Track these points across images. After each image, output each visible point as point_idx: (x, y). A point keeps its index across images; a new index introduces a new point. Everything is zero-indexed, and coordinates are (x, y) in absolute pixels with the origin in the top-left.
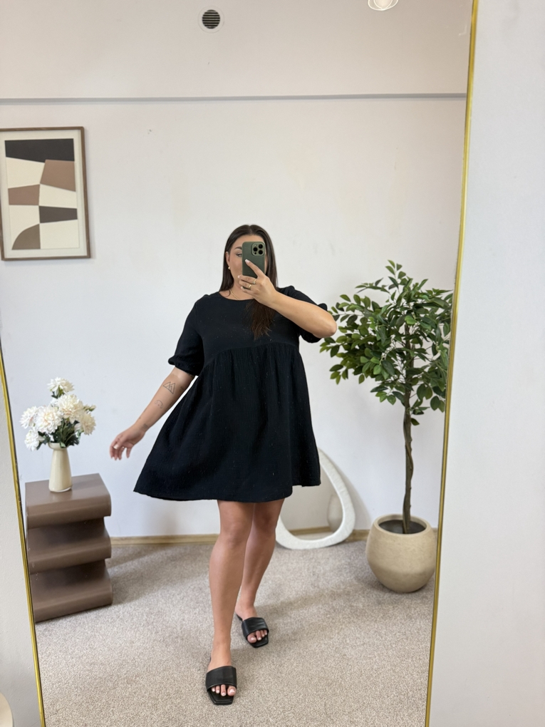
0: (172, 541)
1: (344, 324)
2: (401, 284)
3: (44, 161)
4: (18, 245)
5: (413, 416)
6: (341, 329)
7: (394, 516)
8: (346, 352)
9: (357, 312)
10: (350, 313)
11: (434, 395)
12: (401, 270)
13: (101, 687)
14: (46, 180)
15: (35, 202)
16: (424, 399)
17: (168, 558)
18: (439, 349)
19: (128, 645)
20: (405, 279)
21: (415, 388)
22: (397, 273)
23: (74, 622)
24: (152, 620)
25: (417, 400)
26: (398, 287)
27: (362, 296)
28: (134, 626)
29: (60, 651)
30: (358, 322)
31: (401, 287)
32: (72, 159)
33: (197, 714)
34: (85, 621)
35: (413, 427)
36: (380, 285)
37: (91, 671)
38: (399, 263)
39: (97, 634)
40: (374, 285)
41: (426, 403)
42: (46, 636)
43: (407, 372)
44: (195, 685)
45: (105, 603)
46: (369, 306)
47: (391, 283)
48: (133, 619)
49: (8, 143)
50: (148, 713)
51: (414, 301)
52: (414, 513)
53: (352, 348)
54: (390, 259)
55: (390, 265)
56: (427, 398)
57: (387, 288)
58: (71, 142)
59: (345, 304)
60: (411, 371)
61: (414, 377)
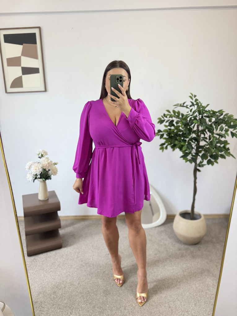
0: (87, 218)
1: (167, 124)
2: (196, 105)
3: (22, 45)
4: (13, 86)
5: (198, 168)
6: (166, 126)
7: (187, 211)
8: (167, 137)
9: (174, 119)
10: (171, 119)
11: (209, 158)
12: (196, 98)
13: (59, 287)
14: (24, 54)
15: (19, 64)
16: (204, 160)
17: (86, 226)
18: (212, 137)
19: (70, 267)
20: (198, 102)
21: (201, 154)
22: (194, 99)
23: (46, 255)
24: (79, 256)
25: (201, 161)
26: (194, 106)
27: (176, 110)
28: (72, 258)
29: (41, 269)
30: (174, 123)
31: (196, 106)
32: (35, 43)
33: (101, 301)
34: (51, 255)
35: (198, 173)
36: (185, 105)
37: (54, 279)
38: (195, 94)
39: (56, 261)
40: (182, 105)
41: (205, 162)
42: (35, 262)
43: (197, 147)
44: (100, 287)
45: (59, 247)
46: (180, 115)
47: (191, 104)
48: (71, 255)
49: (5, 36)
50: (80, 300)
51: (202, 114)
52: (196, 210)
53: (171, 136)
54: (191, 92)
55: (191, 95)
56: (205, 160)
57: (189, 107)
58: (34, 34)
59: (168, 115)
60: (198, 147)
61: (200, 149)
